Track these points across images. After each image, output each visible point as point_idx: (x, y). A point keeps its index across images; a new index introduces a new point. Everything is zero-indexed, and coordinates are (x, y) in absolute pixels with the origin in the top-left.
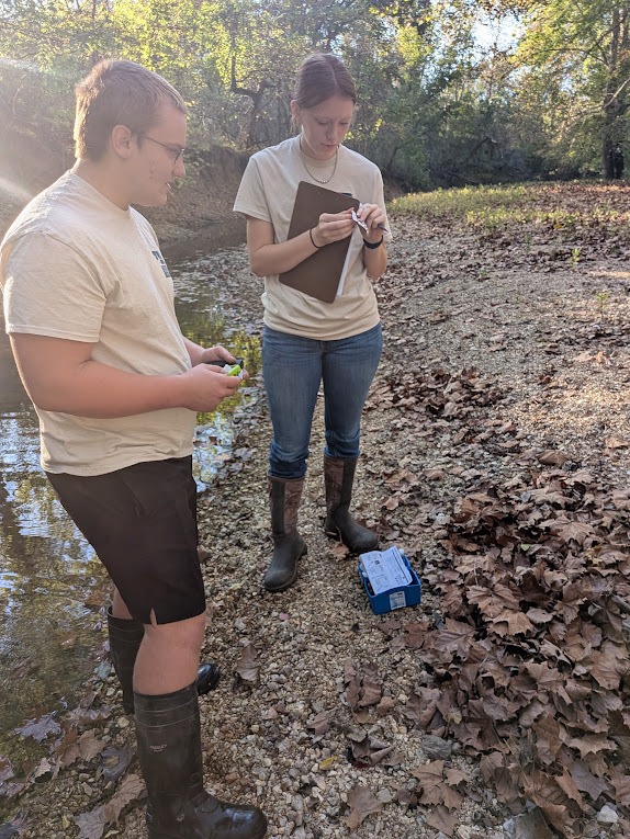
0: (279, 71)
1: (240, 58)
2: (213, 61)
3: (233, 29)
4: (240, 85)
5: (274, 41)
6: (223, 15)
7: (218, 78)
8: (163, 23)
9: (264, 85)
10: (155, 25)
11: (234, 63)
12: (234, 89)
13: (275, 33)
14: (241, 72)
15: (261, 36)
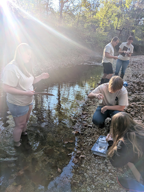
0: (127, 26)
1: (119, 23)
2: (113, 24)
3: (119, 17)
4: (118, 29)
5: (127, 20)
6: (117, 15)
7: (113, 27)
8: (106, 18)
9: (123, 28)
10: (104, 18)
11: (117, 24)
12: (117, 29)
13: (128, 18)
14: (119, 26)
15: (125, 19)
